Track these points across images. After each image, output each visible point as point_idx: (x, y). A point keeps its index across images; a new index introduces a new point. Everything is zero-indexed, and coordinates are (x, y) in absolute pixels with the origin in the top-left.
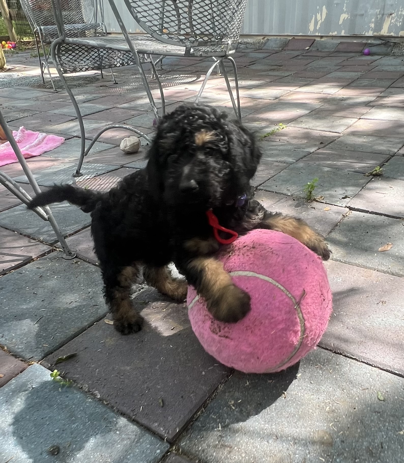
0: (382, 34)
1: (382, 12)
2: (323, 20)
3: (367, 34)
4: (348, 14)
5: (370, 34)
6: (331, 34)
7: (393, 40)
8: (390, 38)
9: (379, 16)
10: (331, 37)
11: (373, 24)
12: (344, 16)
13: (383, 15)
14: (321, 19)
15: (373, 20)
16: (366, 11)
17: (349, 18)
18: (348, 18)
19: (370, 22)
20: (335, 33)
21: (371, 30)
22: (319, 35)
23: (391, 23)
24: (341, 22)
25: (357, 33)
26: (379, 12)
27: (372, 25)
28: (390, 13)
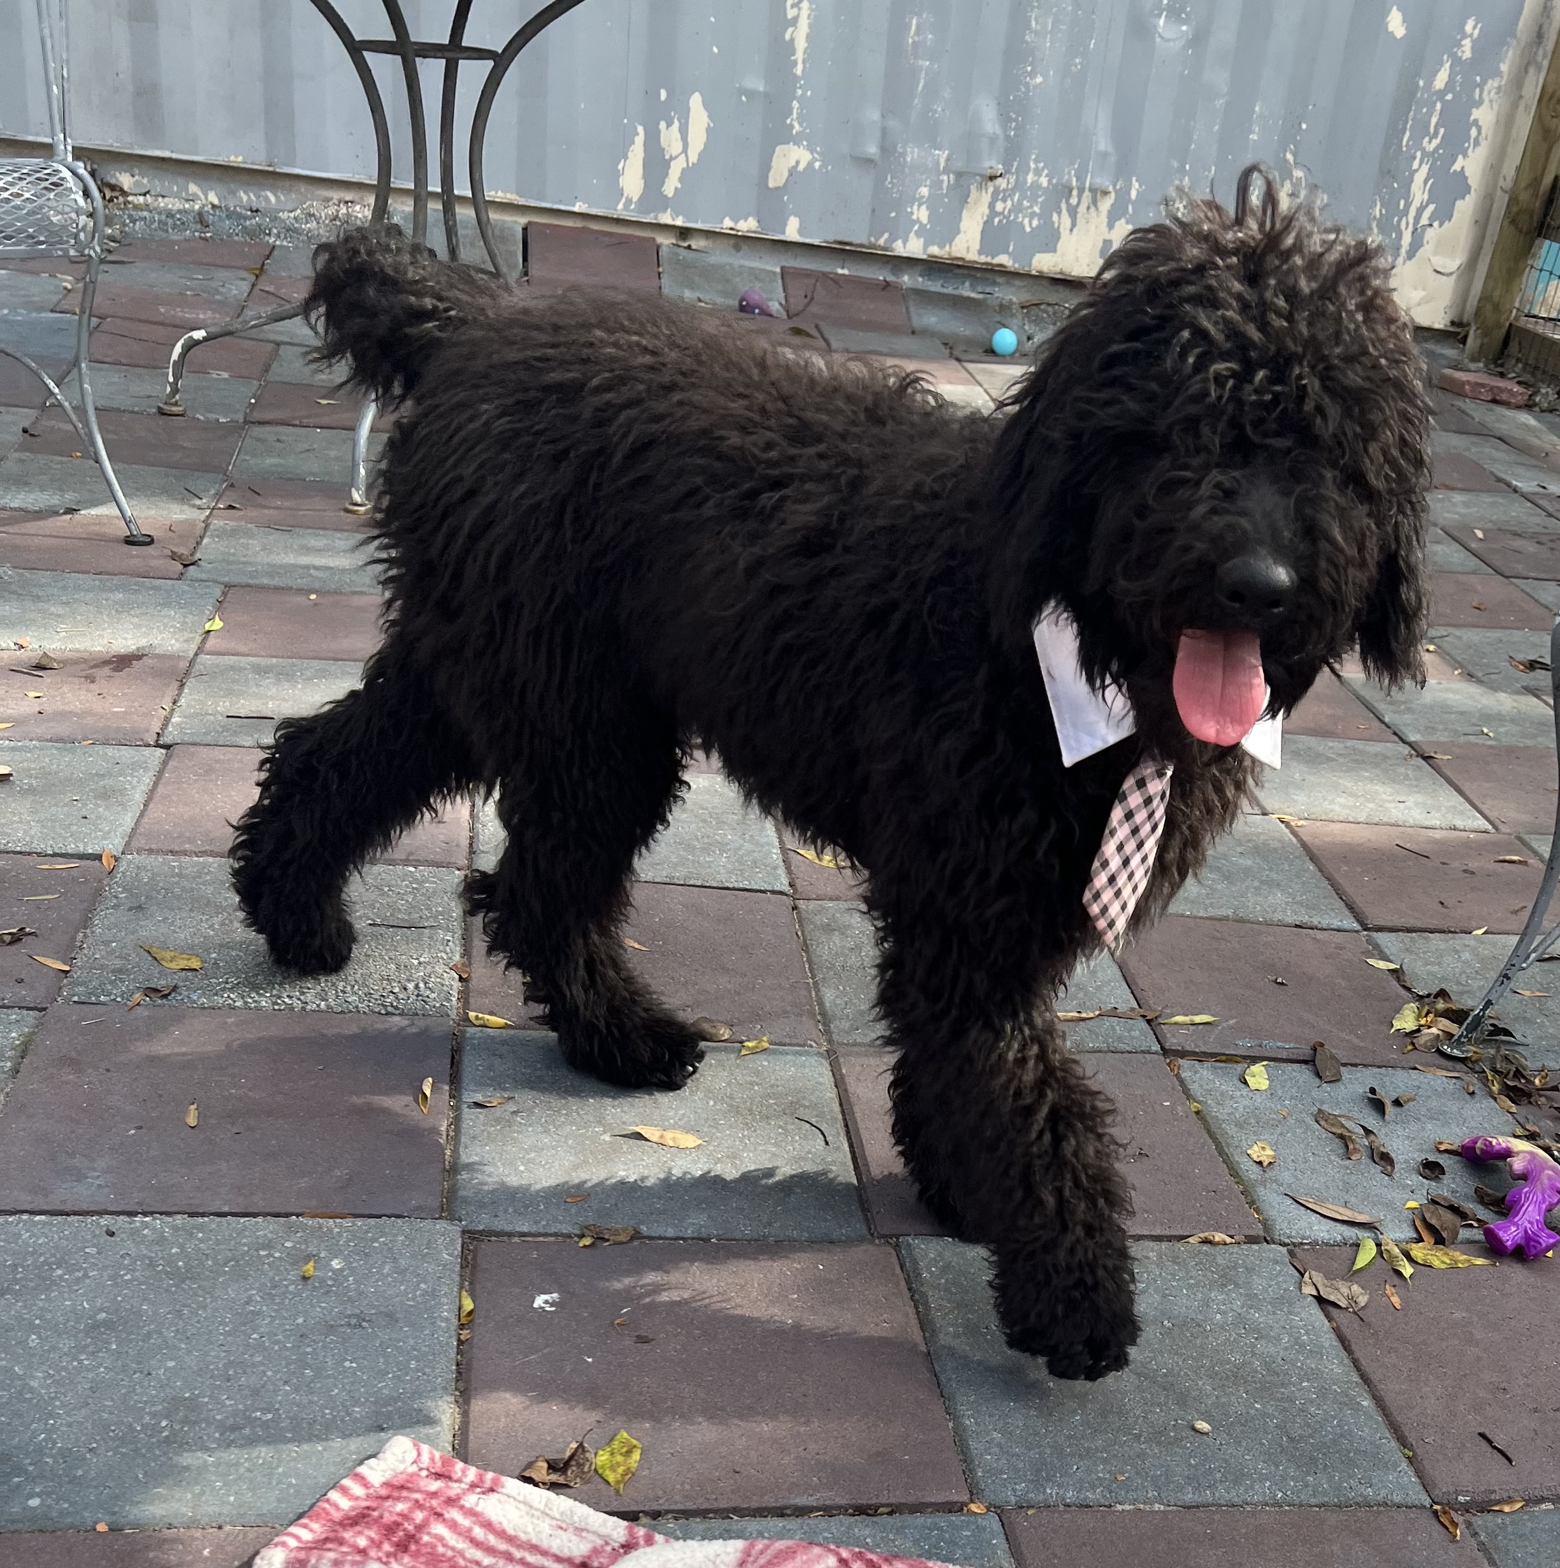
0: (959, 255)
1: (960, 165)
2: (693, 158)
3: (900, 249)
4: (812, 149)
5: (913, 247)
6: (728, 224)
9: (946, 178)
10: (732, 242)
11: (924, 207)
12: (793, 155)
13: (959, 175)
15: (924, 192)
17: (817, 165)
18: (810, 165)
19: (914, 199)
20: (748, 226)
21: (918, 234)
22: (679, 222)
23: (993, 213)
24: (777, 179)
25: (854, 236)
26: (948, 160)
27: (923, 214)
28: (989, 172)
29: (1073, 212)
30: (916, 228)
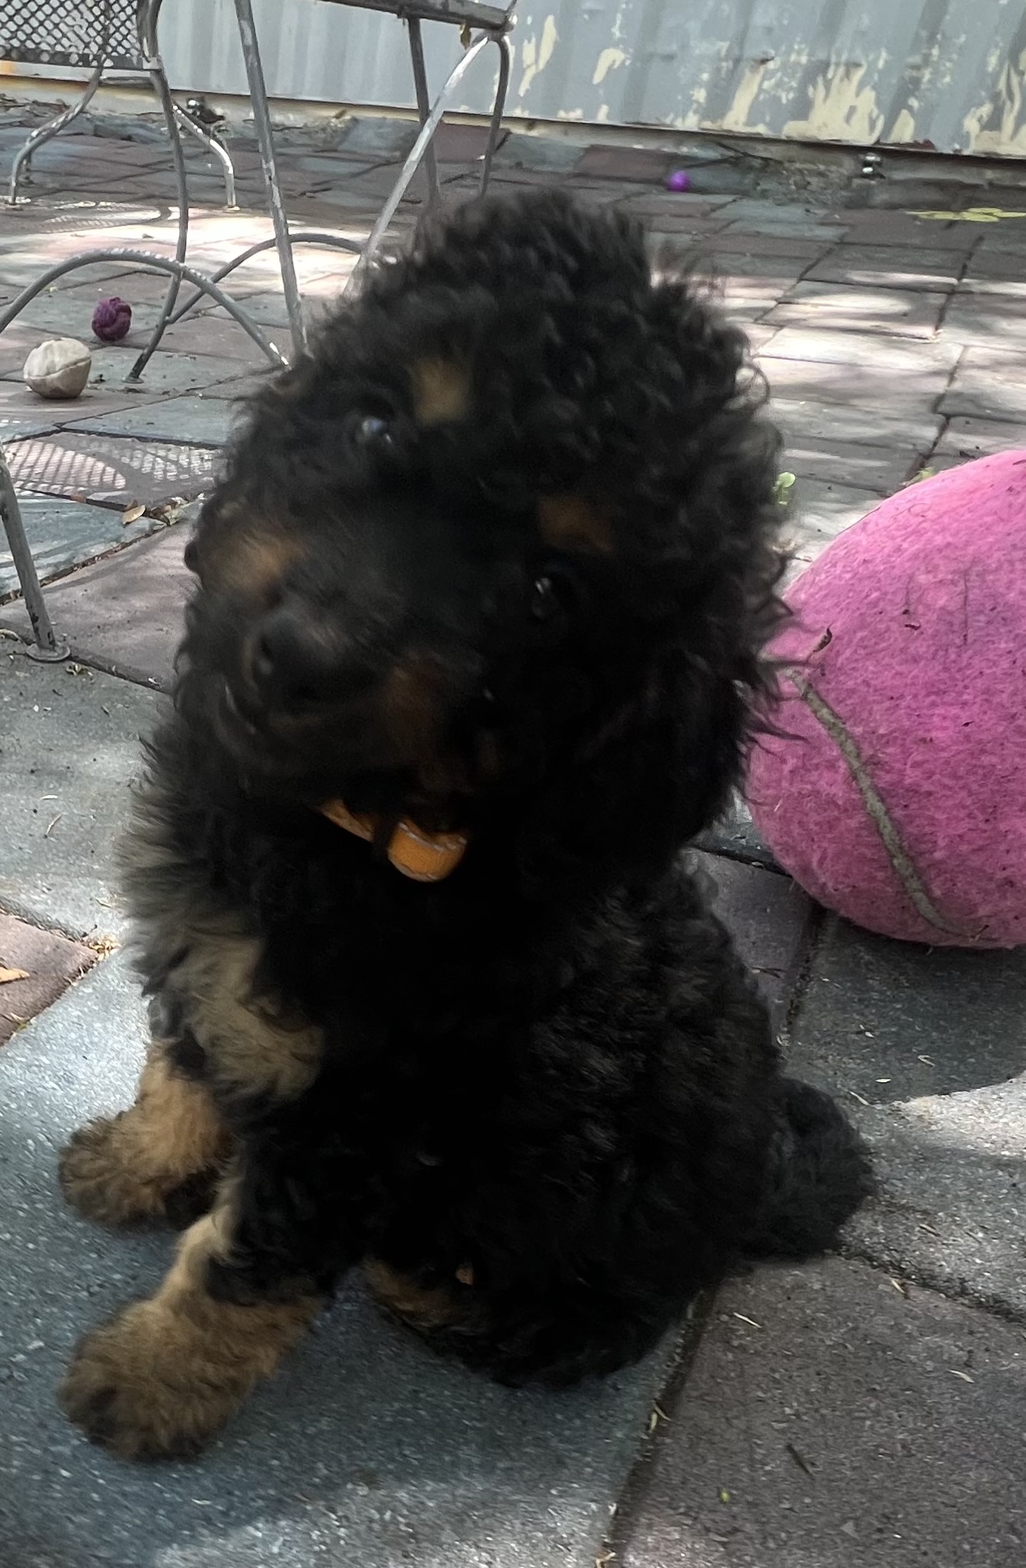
0: (729, 128)
1: (736, 52)
2: (542, 65)
3: (680, 125)
4: (625, 51)
5: (690, 123)
6: (562, 115)
7: (761, 151)
8: (751, 144)
9: (724, 64)
10: (564, 128)
11: (703, 90)
12: (612, 57)
13: (737, 61)
14: (536, 61)
15: (705, 76)
16: (685, 47)
17: (628, 63)
18: (623, 62)
19: (695, 83)
20: (575, 115)
21: (696, 112)
22: (526, 115)
23: (760, 90)
24: (598, 77)
25: (648, 117)
26: (729, 49)
27: (700, 95)
28: (763, 56)
29: (828, 84)
30: (695, 106)
